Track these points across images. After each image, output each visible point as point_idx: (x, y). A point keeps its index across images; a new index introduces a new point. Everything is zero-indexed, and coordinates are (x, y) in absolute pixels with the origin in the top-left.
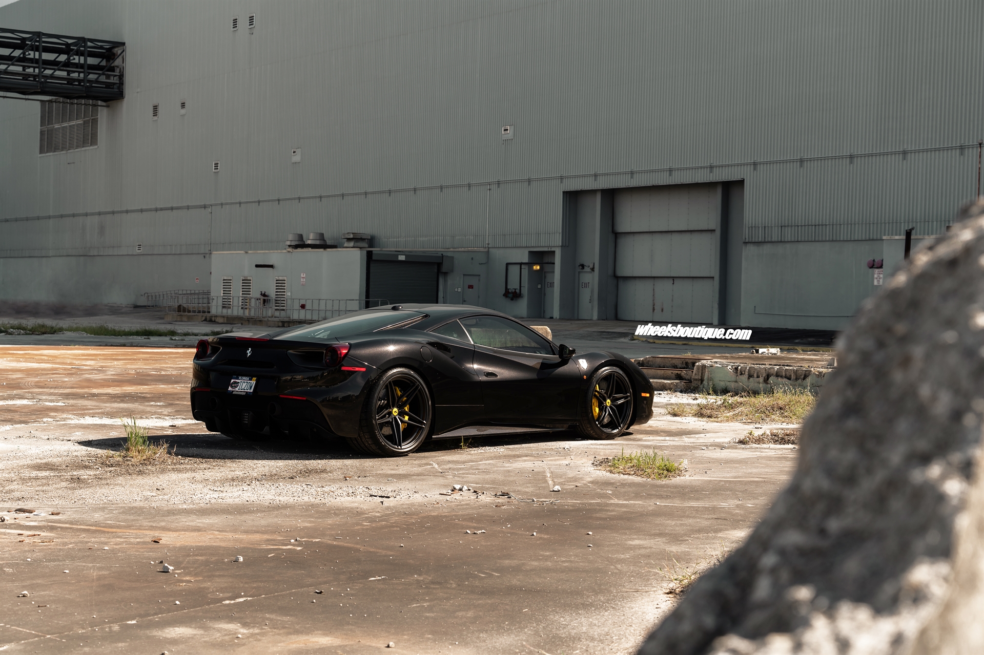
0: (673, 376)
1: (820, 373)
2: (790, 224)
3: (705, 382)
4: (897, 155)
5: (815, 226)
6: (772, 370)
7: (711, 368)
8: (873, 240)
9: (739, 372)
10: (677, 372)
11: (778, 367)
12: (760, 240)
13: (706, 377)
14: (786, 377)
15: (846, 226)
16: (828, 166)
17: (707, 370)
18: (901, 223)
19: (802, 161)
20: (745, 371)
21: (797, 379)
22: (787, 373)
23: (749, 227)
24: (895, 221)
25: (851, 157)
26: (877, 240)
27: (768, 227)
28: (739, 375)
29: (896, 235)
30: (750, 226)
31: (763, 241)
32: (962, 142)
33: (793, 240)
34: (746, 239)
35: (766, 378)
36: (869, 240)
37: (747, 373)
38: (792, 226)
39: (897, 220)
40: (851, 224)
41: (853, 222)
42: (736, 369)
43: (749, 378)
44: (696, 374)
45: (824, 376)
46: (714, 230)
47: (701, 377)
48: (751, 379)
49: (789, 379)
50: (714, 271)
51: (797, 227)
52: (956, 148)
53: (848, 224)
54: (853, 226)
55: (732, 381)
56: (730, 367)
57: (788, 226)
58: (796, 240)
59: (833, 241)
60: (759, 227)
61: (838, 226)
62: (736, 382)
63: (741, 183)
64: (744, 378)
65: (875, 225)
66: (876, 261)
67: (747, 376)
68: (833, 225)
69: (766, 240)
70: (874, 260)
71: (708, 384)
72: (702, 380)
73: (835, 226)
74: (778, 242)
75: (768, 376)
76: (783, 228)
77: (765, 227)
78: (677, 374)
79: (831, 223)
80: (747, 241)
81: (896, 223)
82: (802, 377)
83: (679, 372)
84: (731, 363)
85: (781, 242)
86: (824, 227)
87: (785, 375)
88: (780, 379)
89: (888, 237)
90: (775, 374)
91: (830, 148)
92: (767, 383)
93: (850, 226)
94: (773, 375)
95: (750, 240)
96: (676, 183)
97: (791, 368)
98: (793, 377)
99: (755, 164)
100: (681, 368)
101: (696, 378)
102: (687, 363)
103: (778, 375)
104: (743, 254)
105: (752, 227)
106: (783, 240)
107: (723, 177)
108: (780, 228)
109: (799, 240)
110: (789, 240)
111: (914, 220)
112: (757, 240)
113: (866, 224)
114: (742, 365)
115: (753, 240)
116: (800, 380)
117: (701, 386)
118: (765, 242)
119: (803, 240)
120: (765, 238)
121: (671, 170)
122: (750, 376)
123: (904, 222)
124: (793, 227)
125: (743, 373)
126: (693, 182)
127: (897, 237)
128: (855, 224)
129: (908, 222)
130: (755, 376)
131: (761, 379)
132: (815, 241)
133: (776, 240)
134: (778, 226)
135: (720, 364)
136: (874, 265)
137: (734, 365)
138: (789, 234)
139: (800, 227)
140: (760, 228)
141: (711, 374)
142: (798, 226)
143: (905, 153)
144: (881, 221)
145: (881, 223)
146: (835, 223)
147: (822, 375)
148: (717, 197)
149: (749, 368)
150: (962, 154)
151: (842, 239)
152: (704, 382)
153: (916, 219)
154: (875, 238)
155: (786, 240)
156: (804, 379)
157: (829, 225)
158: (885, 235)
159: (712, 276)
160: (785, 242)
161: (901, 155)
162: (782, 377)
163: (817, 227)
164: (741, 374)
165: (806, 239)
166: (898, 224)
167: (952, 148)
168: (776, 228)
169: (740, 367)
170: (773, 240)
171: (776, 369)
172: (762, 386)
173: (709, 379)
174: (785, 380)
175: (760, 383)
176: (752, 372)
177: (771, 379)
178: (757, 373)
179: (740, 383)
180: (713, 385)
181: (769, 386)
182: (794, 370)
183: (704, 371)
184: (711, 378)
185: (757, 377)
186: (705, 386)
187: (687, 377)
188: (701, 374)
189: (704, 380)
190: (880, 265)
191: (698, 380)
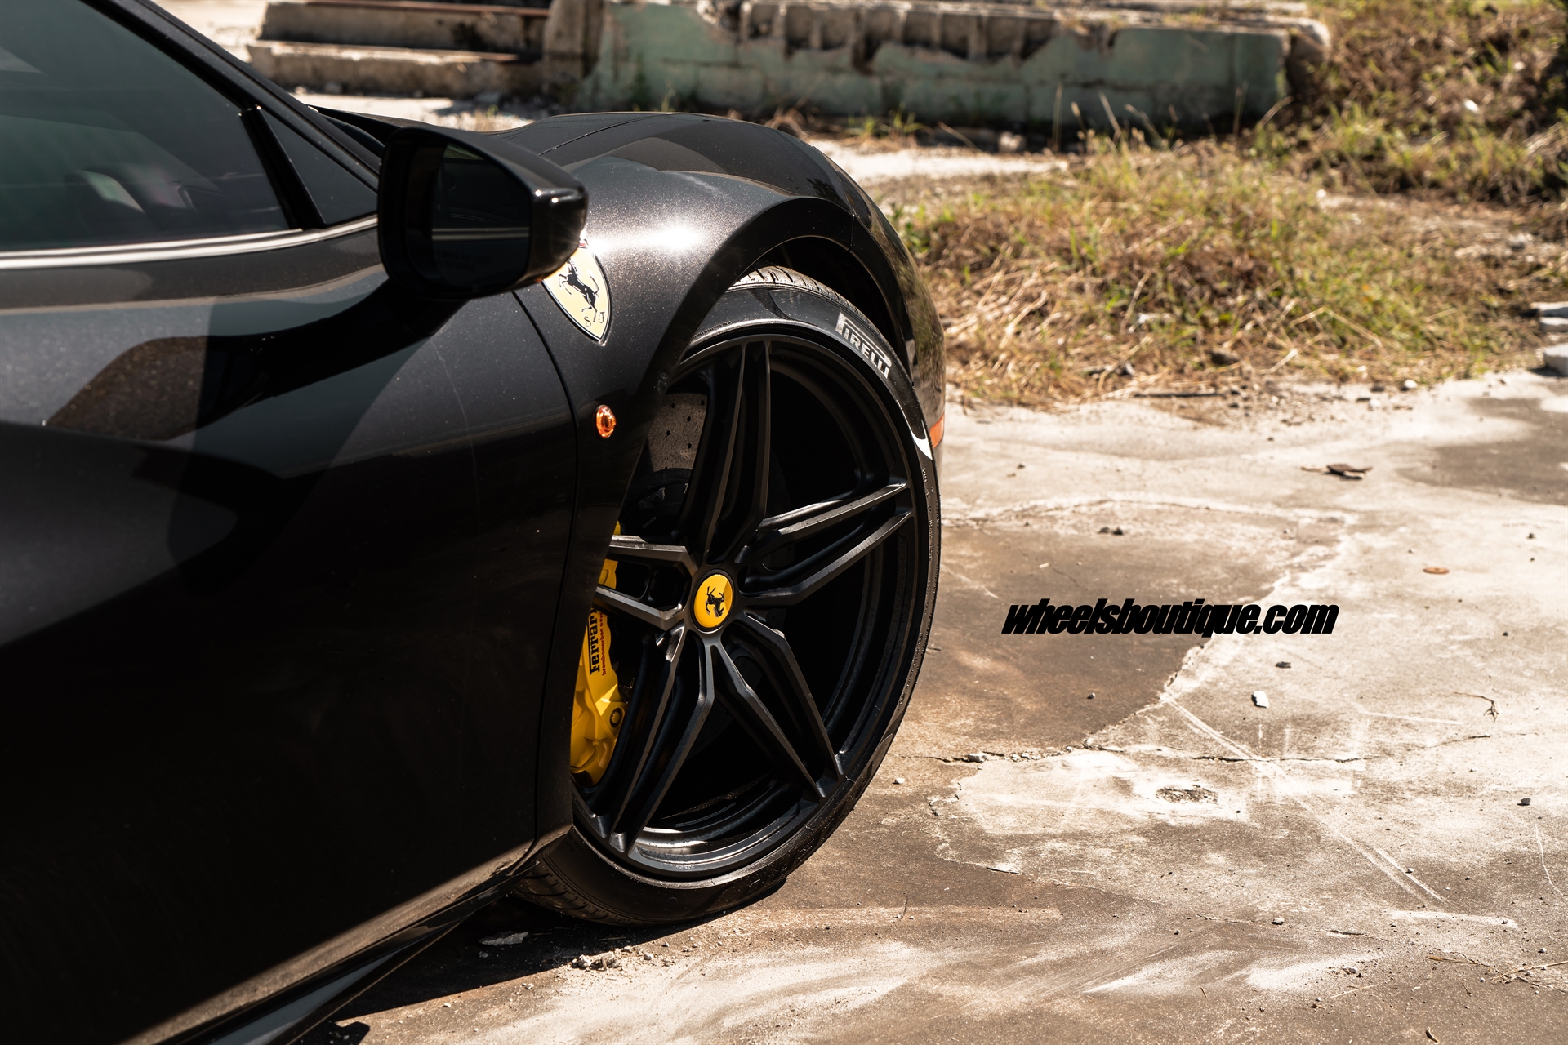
0: (446, 35)
1: (1095, 29)
3: (603, 69)
6: (885, 17)
7: (625, 8)
9: (744, 23)
10: (458, 18)
13: (605, 47)
14: (945, 46)
17: (608, 18)
20: (770, 22)
21: (993, 55)
22: (950, 29)
28: (745, 37)
35: (862, 48)
37: (778, 31)
42: (734, 11)
43: (788, 52)
44: (559, 35)
45: (1111, 43)
47: (585, 45)
48: (800, 56)
49: (960, 52)
55: (720, 65)
56: (705, 4)
62: (734, 65)
64: (770, 51)
67: (782, 43)
71: (616, 77)
72: (588, 60)
75: (869, 47)
78: (462, 26)
82: (1018, 45)
83: (468, 20)
87: (944, 36)
88: (922, 55)
90: (898, 32)
92: (867, 72)
94: (888, 36)
97: (963, 8)
98: (975, 45)
101: (563, 46)
103: (911, 39)
116: (1009, 58)
117: (588, 84)
122: (795, 43)
125: (763, 28)
130: (815, 40)
131: (844, 57)
141: (627, 35)
147: (1106, 36)
149: (788, 7)
152: (600, 67)
156: (1026, 53)
162: (927, 44)
164: (756, 34)
169: (747, 7)
171: (903, 14)
172: (847, 83)
173: (621, 56)
174: (945, 60)
175: (835, 70)
176: (800, 28)
177: (888, 55)
178: (824, 30)
179: (754, 77)
180: (640, 78)
181: (875, 83)
182: (979, 18)
183: (594, 21)
184: (628, 50)
185: (826, 46)
186: (606, 84)
187: (504, 39)
188: (579, 34)
189: (596, 59)
191: (573, 57)
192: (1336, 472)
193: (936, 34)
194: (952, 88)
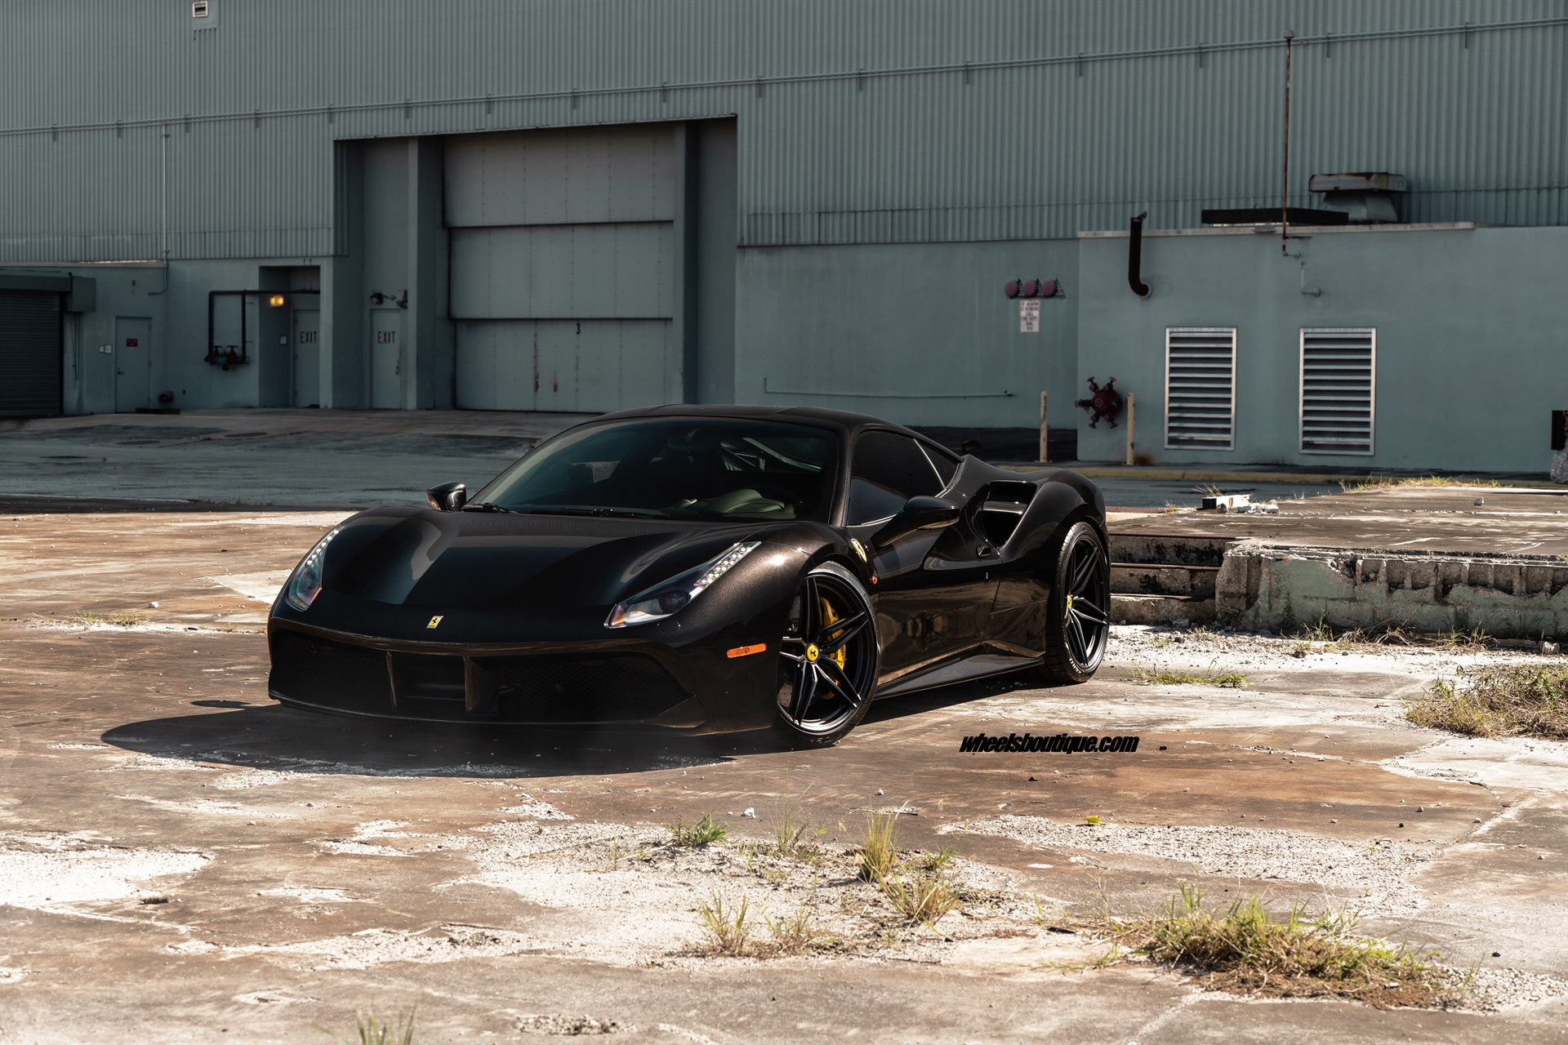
0: (1136, 582)
2: (838, 209)
3: (1262, 603)
4: (1065, 67)
5: (893, 211)
6: (1455, 570)
7: (1277, 564)
8: (1016, 240)
9: (1359, 573)
10: (1144, 572)
11: (1469, 560)
12: (774, 241)
13: (1263, 588)
14: (1497, 586)
15: (958, 211)
16: (918, 89)
17: (1265, 570)
18: (1074, 205)
19: (861, 78)
20: (1376, 572)
21: (1531, 592)
22: (1500, 576)
23: (749, 216)
24: (1062, 201)
25: (968, 70)
26: (1025, 240)
27: (791, 214)
28: (1359, 582)
29: (1107, 229)
30: (752, 212)
31: (780, 242)
32: (1202, 41)
33: (845, 240)
34: (742, 239)
35: (1440, 588)
36: (1009, 240)
37: (1382, 577)
38: (841, 213)
39: (1066, 199)
40: (969, 208)
41: (973, 204)
42: (1351, 565)
43: (1390, 591)
44: (1229, 581)
46: (671, 222)
47: (1247, 587)
48: (1398, 593)
49: (1508, 590)
50: (672, 304)
51: (852, 215)
52: (1188, 53)
53: (962, 208)
54: (973, 211)
55: (1342, 599)
56: (1329, 561)
57: (834, 212)
58: (852, 241)
59: (930, 242)
60: (770, 215)
61: (942, 212)
62: (1353, 600)
63: (728, 124)
64: (1378, 590)
65: (1021, 210)
66: (1023, 282)
67: (1386, 585)
68: (930, 210)
69: (788, 241)
70: (1019, 281)
71: (1270, 608)
72: (1251, 598)
73: (934, 213)
74: (813, 245)
75: (1446, 585)
76: (823, 216)
77: (784, 214)
78: (1147, 576)
79: (927, 207)
80: (745, 243)
81: (1066, 204)
82: (1548, 585)
83: (1150, 573)
84: (1328, 549)
85: (819, 245)
86: (912, 213)
87: (1496, 580)
88: (1481, 592)
89: (1090, 234)
90: (1465, 577)
91: (922, 53)
92: (1446, 604)
93: (966, 211)
94: (1458, 581)
95: (752, 242)
96: (588, 123)
97: (1508, 562)
98: (1518, 586)
99: (760, 84)
100: (1142, 561)
101: (1232, 589)
102: (1160, 549)
103: (1474, 582)
104: (738, 270)
105: (762, 214)
106: (823, 241)
107: (691, 112)
108: (817, 216)
109: (859, 240)
110: (837, 240)
111: (1103, 200)
112: (766, 242)
113: (1001, 207)
114: (1365, 555)
115: (759, 242)
116: (1542, 594)
117: (1251, 613)
118: (784, 246)
119: (866, 240)
120: (784, 236)
121: (575, 97)
122: (1394, 585)
123: (1082, 204)
124: (845, 215)
125: (1372, 576)
126: (626, 121)
127: (1108, 234)
128: (977, 208)
129: (1091, 204)
130: (1408, 583)
131: (1429, 594)
132: (892, 243)
133: (809, 241)
134: (812, 213)
135: (1300, 554)
136: (1018, 291)
137: (1343, 557)
138: (835, 229)
139: (859, 215)
140: (774, 217)
141: (1278, 581)
142: (856, 212)
143: (1081, 62)
144: (1033, 201)
145: (1033, 206)
146: (934, 206)
148: (675, 155)
149: (1388, 562)
150: (1201, 64)
151: (950, 238)
152: (1259, 602)
153: (1107, 197)
154: (1020, 235)
155: (830, 241)
156: (1554, 591)
157: (923, 209)
158: (1082, 229)
159: (663, 315)
160: (827, 245)
161: (1073, 67)
162: (1485, 585)
163: (896, 214)
164: (1366, 579)
165: (874, 239)
166: (1070, 209)
167: (1179, 53)
168: (809, 216)
169: (1360, 562)
170: (802, 241)
171: (1468, 566)
172: (1430, 611)
173: (1273, 594)
174: (1498, 595)
175: (1424, 603)
176: (1396, 576)
177: (1457, 592)
178: (1413, 576)
179: (1367, 606)
180: (1288, 609)
181: (1451, 610)
182: (1521, 568)
183: (1254, 572)
184: (1279, 590)
185: (1415, 587)
186: (1262, 613)
187: (1175, 585)
188: (1244, 581)
189: (1256, 597)
190: (1032, 292)
191: (1239, 595)
193: (1491, 579)
194: (1503, 613)
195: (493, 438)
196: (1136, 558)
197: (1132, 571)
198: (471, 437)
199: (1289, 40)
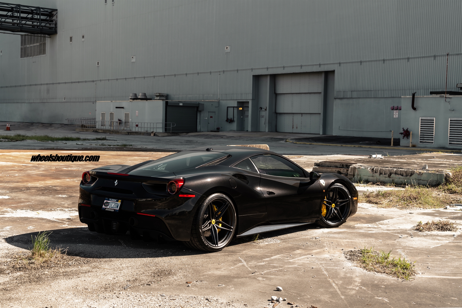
1: (420, 173)
2: (355, 90)
3: (356, 176)
4: (405, 60)
5: (367, 91)
6: (393, 171)
7: (359, 169)
9: (374, 171)
10: (338, 170)
11: (396, 169)
12: (342, 97)
13: (356, 174)
14: (400, 175)
15: (381, 91)
16: (373, 64)
17: (356, 170)
18: (406, 90)
19: (361, 62)
20: (377, 171)
21: (407, 176)
22: (401, 172)
23: (337, 92)
25: (384, 60)
26: (395, 97)
27: (346, 91)
28: (374, 173)
29: (408, 95)
30: (337, 91)
31: (343, 97)
32: (435, 54)
33: (357, 97)
34: (335, 97)
35: (389, 175)
36: (392, 97)
37: (379, 172)
38: (356, 91)
39: (404, 88)
40: (383, 90)
41: (384, 89)
42: (373, 169)
43: (380, 175)
44: (350, 172)
45: (422, 175)
46: (321, 93)
47: (353, 173)
48: (381, 175)
49: (402, 175)
50: (321, 111)
51: (358, 92)
52: (432, 56)
53: (382, 90)
54: (384, 91)
55: (371, 176)
56: (369, 169)
57: (355, 91)
58: (358, 97)
59: (375, 98)
60: (341, 92)
61: (378, 91)
62: (373, 176)
63: (333, 72)
64: (377, 175)
65: (395, 91)
66: (395, 106)
67: (379, 174)
68: (375, 91)
69: (345, 97)
70: (394, 106)
72: (354, 175)
73: (376, 91)
74: (350, 98)
75: (391, 174)
76: (352, 92)
77: (344, 91)
79: (374, 90)
80: (336, 97)
81: (404, 90)
82: (410, 175)
83: (339, 170)
84: (369, 166)
85: (351, 98)
86: (371, 91)
87: (400, 173)
88: (397, 175)
89: (404, 97)
90: (394, 173)
91: (374, 57)
92: (390, 178)
93: (383, 91)
94: (393, 173)
95: (337, 97)
96: (304, 72)
97: (403, 170)
98: (404, 174)
99: (340, 63)
100: (339, 168)
102: (343, 165)
103: (396, 173)
104: (334, 103)
105: (338, 91)
106: (352, 97)
107: (325, 69)
108: (351, 92)
109: (360, 97)
110: (355, 97)
112: (340, 97)
113: (390, 90)
114: (376, 168)
115: (339, 97)
116: (409, 176)
117: (354, 178)
118: (344, 98)
119: (361, 97)
120: (344, 96)
121: (301, 66)
122: (381, 174)
123: (408, 90)
124: (357, 92)
125: (377, 172)
126: (312, 71)
127: (408, 97)
128: (385, 90)
129: (410, 90)
130: (383, 173)
131: (387, 176)
132: (367, 98)
133: (349, 97)
134: (350, 91)
135: (363, 167)
136: (394, 109)
137: (371, 168)
138: (355, 95)
139: (360, 92)
140: (342, 92)
141: (359, 172)
142: (359, 91)
143: (408, 59)
144: (397, 89)
145: (397, 90)
146: (376, 90)
147: (421, 174)
148: (322, 79)
149: (380, 169)
150: (435, 59)
151: (379, 97)
152: (355, 176)
153: (413, 88)
155: (354, 97)
156: (411, 176)
157: (373, 91)
158: (402, 96)
159: (319, 113)
160: (353, 98)
161: (407, 60)
162: (398, 174)
163: (368, 91)
164: (376, 172)
165: (363, 97)
166: (405, 91)
167: (430, 57)
168: (349, 92)
169: (375, 169)
170: (348, 97)
171: (395, 170)
172: (387, 179)
173: (358, 175)
174: (400, 176)
175: (386, 177)
176: (381, 172)
177: (392, 175)
178: (384, 172)
179: (375, 178)
180: (360, 178)
181: (391, 179)
182: (405, 171)
183: (355, 170)
184: (359, 174)
185: (385, 174)
186: (356, 178)
187: (344, 173)
188: (353, 172)
189: (355, 175)
190: (396, 108)
191: (352, 175)
192: (410, 213)
193: (399, 173)
194: (401, 180)
195: (279, 138)
196: (338, 167)
197: (336, 169)
198: (275, 138)
199: (448, 55)
